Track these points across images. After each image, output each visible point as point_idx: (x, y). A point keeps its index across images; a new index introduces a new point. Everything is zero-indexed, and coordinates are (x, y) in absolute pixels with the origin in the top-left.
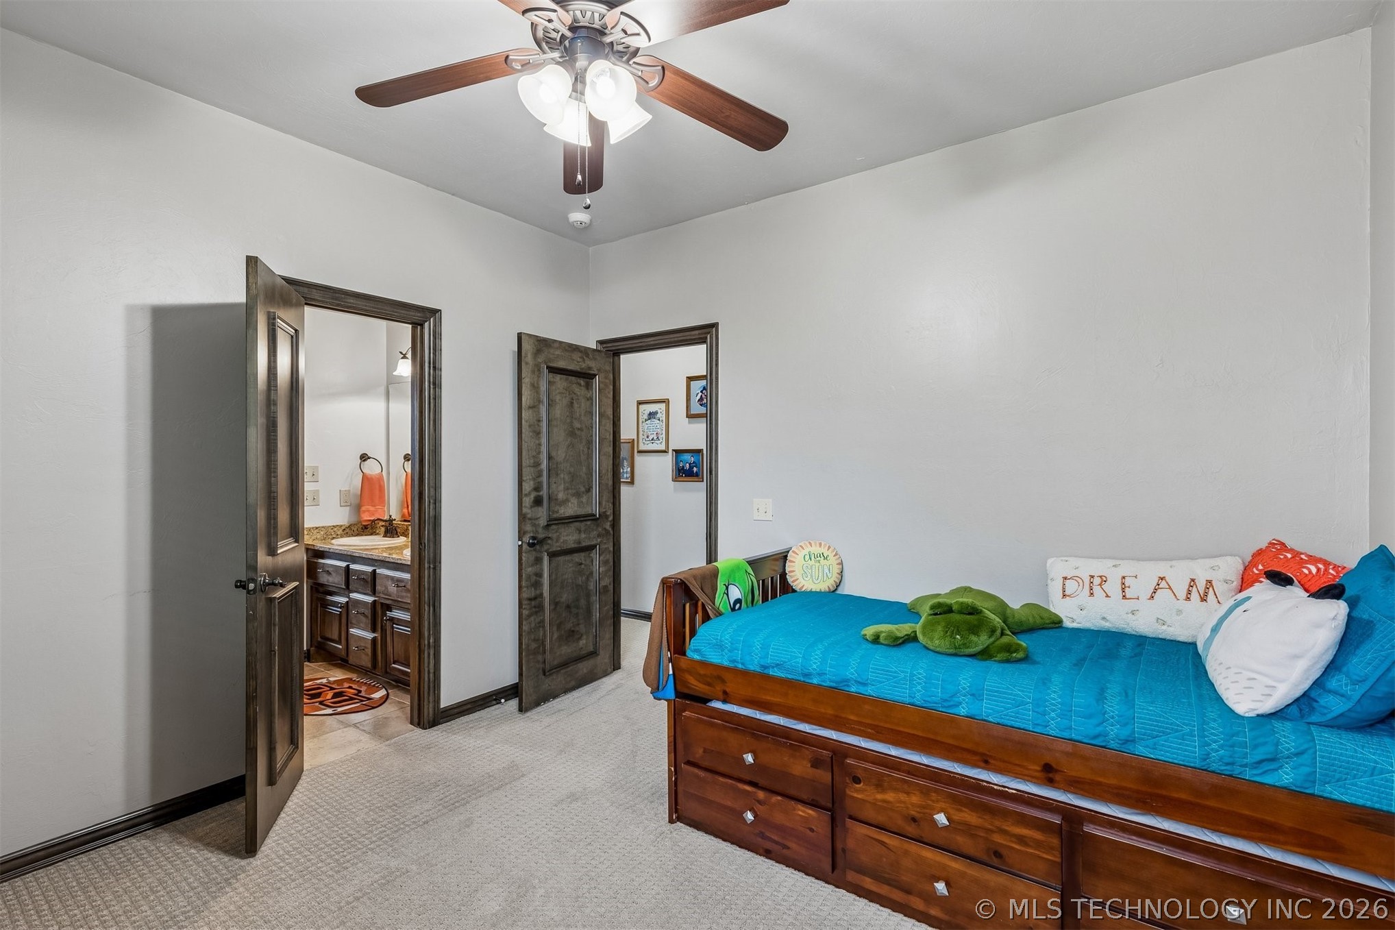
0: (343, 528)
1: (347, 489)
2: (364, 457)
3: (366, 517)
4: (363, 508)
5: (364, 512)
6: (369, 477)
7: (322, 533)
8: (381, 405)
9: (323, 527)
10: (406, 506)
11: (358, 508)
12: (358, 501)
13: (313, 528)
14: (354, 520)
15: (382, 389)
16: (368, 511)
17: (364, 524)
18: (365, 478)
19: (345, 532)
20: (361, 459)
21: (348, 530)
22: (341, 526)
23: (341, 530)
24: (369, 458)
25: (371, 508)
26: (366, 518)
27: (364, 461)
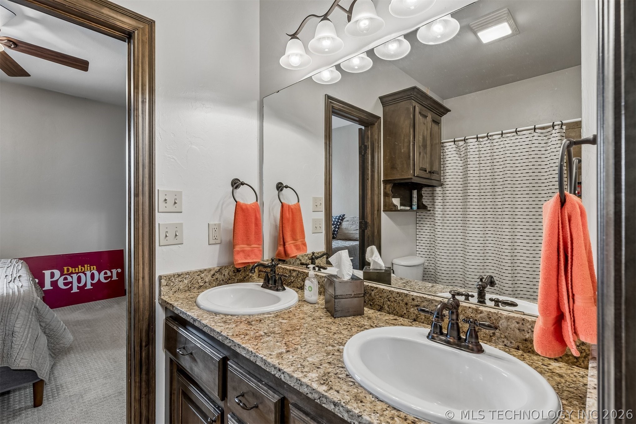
0: (212, 272)
1: (217, 222)
2: (236, 184)
3: (240, 260)
4: (238, 248)
5: (238, 252)
6: (244, 207)
7: (186, 281)
8: (254, 123)
9: (188, 273)
10: (282, 243)
11: (231, 247)
12: (230, 237)
13: (174, 275)
14: (225, 261)
15: (255, 104)
16: (243, 251)
17: (238, 267)
18: (240, 209)
19: (215, 278)
20: (232, 186)
21: (218, 275)
22: (210, 270)
23: (210, 276)
24: (243, 184)
25: (247, 248)
26: (240, 262)
27: (236, 188)
